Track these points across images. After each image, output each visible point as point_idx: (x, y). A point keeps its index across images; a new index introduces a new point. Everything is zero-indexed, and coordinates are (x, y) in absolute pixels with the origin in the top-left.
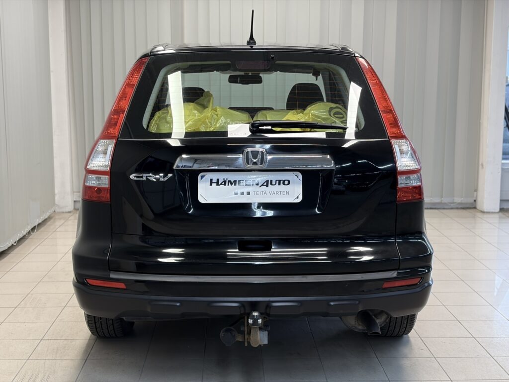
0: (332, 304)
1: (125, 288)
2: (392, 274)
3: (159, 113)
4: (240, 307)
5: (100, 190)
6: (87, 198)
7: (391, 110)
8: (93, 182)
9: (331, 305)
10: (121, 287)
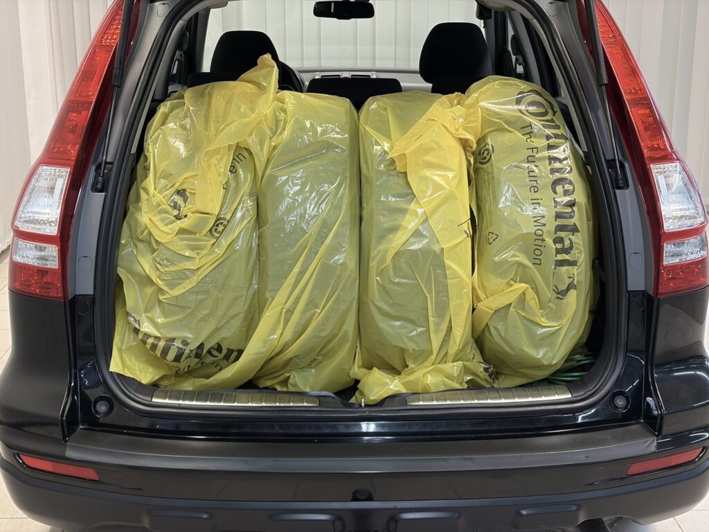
0: (524, 512)
1: (98, 479)
2: (649, 445)
3: (165, 105)
4: (333, 522)
5: (43, 272)
6: (18, 287)
7: (647, 99)
8: (29, 255)
9: (522, 515)
10: (88, 477)
